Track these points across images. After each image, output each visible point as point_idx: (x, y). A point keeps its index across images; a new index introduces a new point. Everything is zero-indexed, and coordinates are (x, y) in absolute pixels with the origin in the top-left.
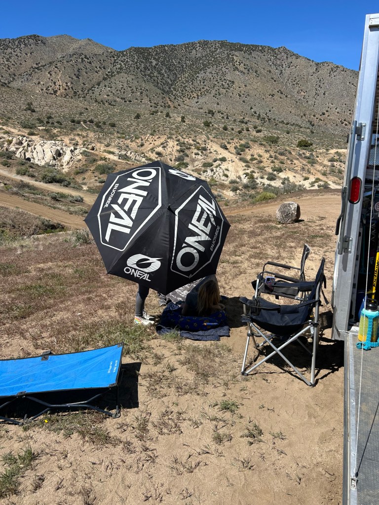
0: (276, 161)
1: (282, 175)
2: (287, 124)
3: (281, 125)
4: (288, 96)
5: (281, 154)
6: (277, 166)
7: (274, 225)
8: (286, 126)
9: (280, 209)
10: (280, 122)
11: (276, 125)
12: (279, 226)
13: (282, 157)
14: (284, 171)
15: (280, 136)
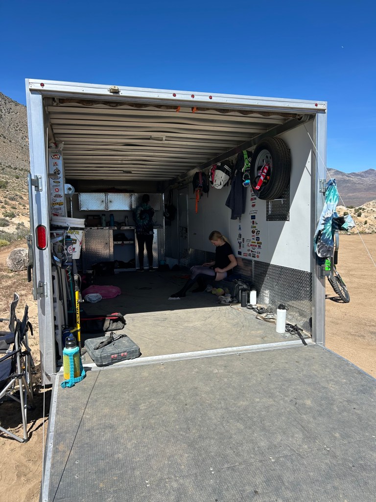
0: (6, 206)
1: (16, 220)
2: (16, 169)
3: (8, 169)
4: (12, 141)
5: (12, 199)
6: (8, 211)
7: (5, 274)
8: (14, 171)
9: (11, 256)
10: (7, 167)
11: (3, 169)
12: (11, 275)
13: (14, 202)
14: (17, 216)
15: (9, 181)
